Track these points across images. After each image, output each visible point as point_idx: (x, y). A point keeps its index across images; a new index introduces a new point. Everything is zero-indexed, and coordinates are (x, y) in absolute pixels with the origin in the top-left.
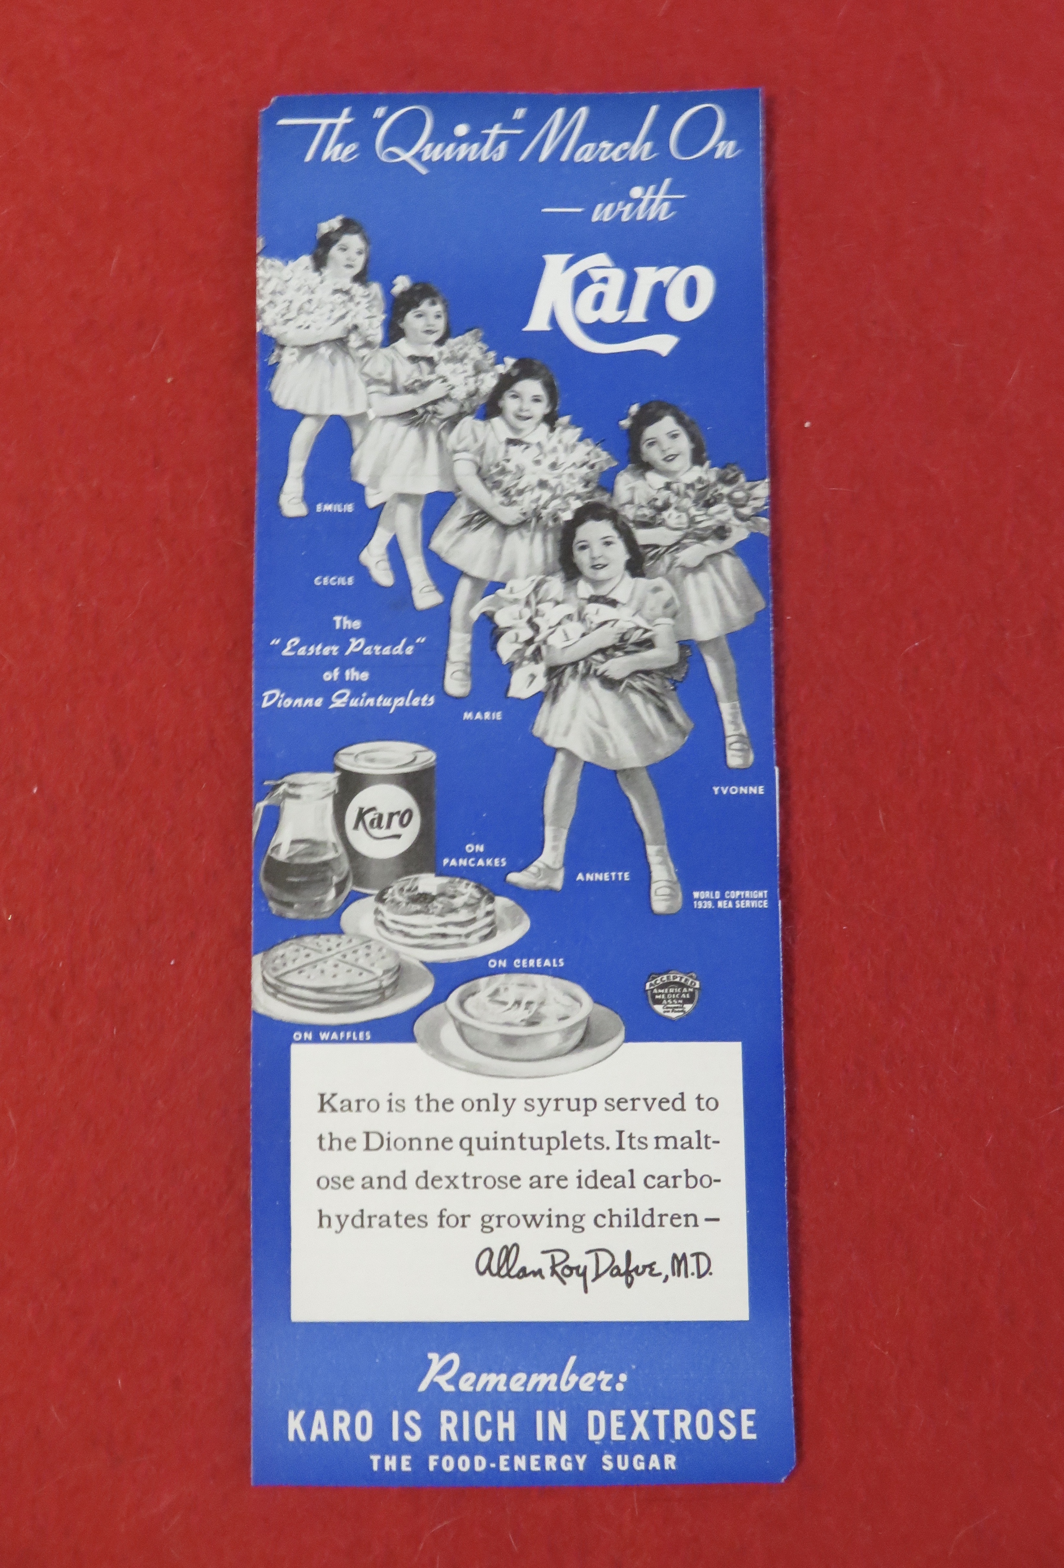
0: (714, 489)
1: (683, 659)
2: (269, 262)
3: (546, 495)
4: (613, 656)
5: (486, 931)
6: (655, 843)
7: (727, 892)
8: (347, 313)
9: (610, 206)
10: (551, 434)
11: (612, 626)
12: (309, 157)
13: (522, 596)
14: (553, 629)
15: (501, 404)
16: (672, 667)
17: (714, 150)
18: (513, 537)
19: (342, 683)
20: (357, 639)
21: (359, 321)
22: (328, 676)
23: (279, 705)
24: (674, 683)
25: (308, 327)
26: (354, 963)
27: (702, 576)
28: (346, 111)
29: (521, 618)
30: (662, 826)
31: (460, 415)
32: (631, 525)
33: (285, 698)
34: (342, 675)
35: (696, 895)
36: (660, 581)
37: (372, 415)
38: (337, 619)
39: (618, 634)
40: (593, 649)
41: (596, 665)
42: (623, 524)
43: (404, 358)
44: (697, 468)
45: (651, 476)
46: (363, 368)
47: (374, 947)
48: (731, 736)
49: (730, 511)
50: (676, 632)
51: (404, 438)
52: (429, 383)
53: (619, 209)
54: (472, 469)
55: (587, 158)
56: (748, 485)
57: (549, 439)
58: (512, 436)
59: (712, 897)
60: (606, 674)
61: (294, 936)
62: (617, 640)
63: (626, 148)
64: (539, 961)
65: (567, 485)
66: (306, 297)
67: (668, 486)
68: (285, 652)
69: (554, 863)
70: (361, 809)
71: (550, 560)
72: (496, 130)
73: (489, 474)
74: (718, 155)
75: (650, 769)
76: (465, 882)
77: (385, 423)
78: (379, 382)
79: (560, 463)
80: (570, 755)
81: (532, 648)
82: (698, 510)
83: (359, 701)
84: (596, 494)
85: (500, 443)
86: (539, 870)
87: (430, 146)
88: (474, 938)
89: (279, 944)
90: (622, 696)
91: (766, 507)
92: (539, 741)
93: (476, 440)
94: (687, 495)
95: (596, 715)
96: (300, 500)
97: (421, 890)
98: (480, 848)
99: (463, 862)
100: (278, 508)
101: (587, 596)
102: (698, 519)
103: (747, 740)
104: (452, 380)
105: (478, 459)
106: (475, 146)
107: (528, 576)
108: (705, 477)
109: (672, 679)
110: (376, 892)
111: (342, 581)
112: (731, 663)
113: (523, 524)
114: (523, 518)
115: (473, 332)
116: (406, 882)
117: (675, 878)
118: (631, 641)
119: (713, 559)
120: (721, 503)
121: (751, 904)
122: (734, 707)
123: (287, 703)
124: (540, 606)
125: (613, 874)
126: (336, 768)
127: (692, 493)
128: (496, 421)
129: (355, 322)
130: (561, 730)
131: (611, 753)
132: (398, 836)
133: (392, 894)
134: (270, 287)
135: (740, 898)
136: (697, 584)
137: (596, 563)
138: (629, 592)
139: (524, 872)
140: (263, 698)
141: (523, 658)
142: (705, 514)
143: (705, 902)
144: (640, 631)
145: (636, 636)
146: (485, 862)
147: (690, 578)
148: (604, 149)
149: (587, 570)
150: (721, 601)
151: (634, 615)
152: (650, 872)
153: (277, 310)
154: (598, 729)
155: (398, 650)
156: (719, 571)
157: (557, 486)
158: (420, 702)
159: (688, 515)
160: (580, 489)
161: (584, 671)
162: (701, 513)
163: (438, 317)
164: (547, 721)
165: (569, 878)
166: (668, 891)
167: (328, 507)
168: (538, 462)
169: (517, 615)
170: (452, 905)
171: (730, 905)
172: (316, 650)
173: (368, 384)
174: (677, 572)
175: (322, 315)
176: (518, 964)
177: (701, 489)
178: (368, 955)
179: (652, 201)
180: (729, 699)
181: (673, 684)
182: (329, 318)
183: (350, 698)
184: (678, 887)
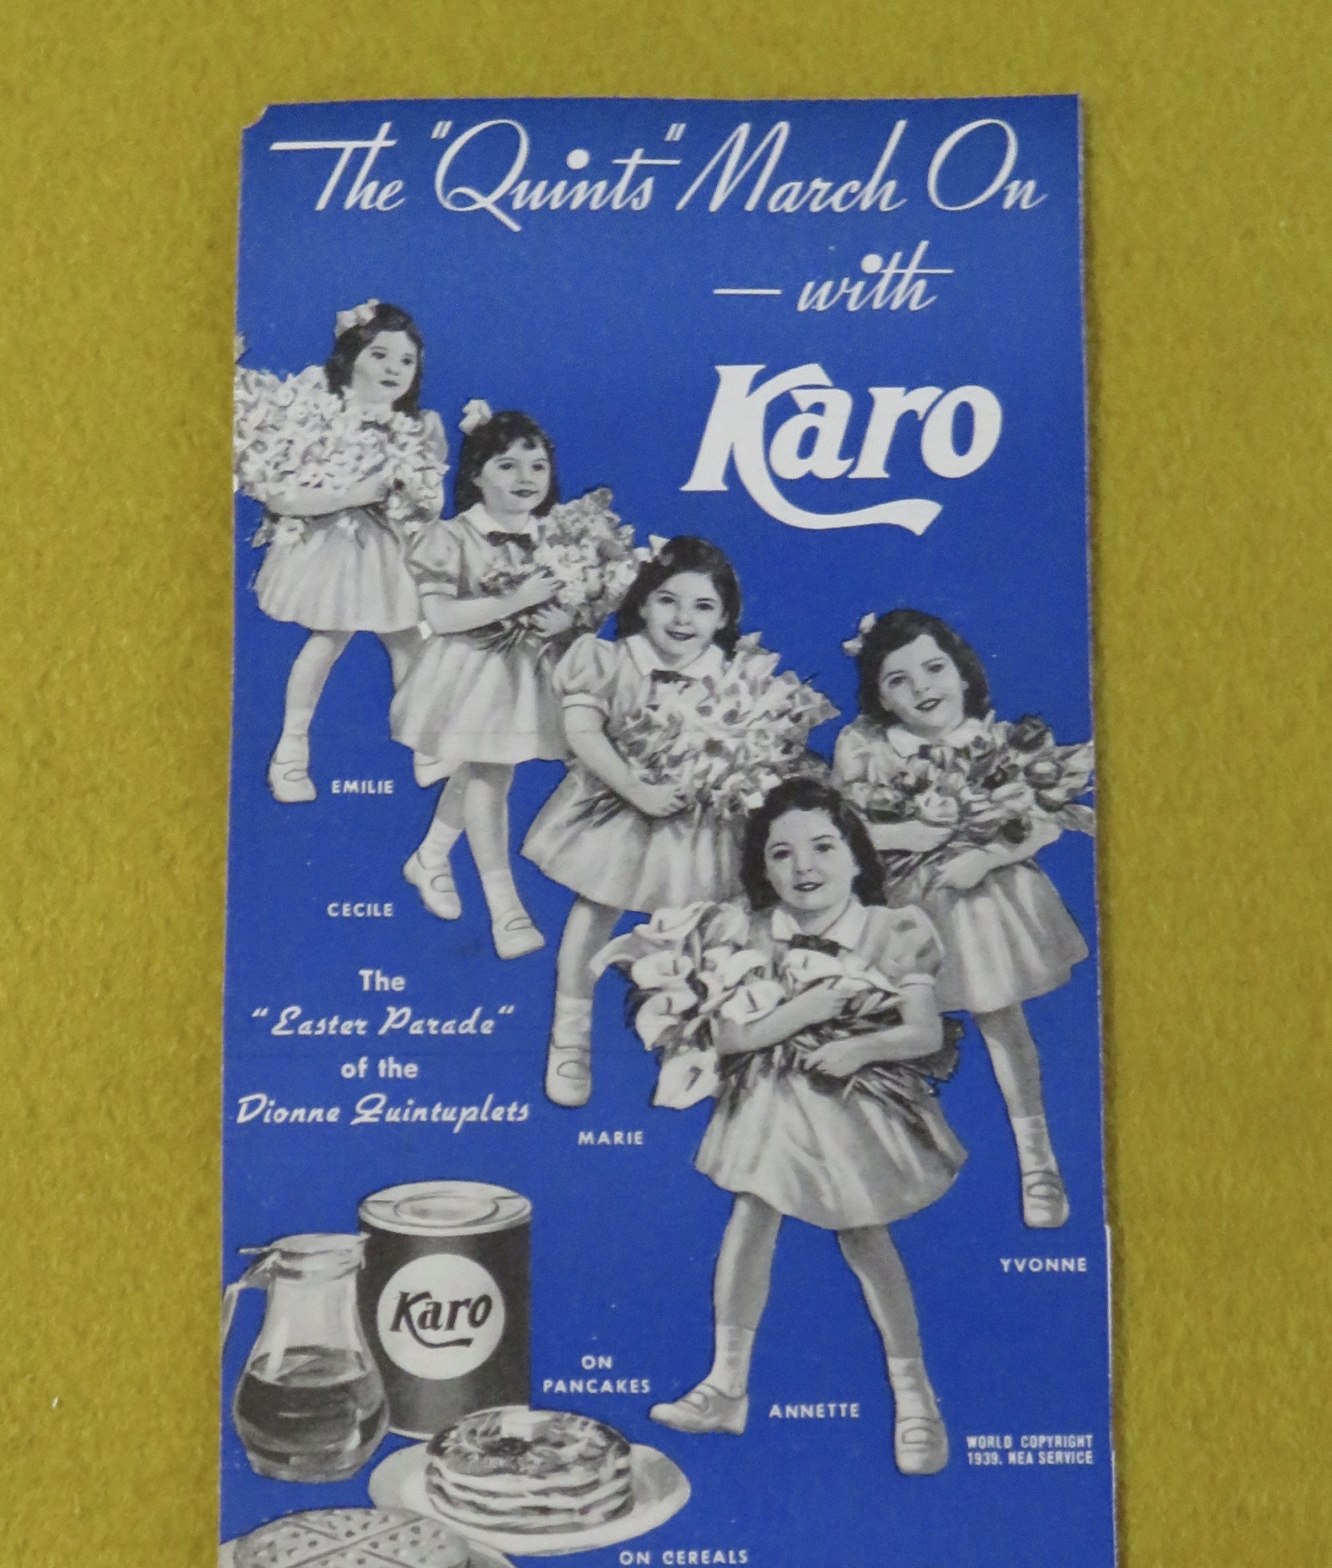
0: (1003, 757)
1: (949, 1042)
2: (253, 375)
3: (719, 765)
4: (831, 1038)
5: (616, 1503)
6: (903, 1354)
7: (1024, 1438)
8: (386, 460)
9: (828, 286)
10: (728, 664)
11: (831, 987)
12: (321, 205)
13: (678, 936)
14: (730, 992)
15: (643, 612)
16: (932, 1056)
17: (1002, 193)
18: (664, 836)
19: (373, 1082)
20: (398, 1008)
21: (406, 474)
22: (348, 1070)
23: (267, 1119)
24: (935, 1082)
25: (319, 485)
26: (392, 1556)
27: (982, 904)
28: (386, 127)
29: (676, 972)
30: (913, 1324)
31: (575, 632)
32: (863, 817)
33: (274, 1109)
34: (373, 1069)
35: (972, 1442)
36: (911, 912)
37: (425, 631)
38: (366, 973)
39: (842, 999)
40: (798, 1026)
41: (804, 1052)
42: (850, 814)
43: (483, 536)
44: (973, 722)
45: (896, 735)
46: (409, 554)
47: (426, 1530)
48: (1031, 1173)
49: (1029, 793)
50: (937, 995)
51: (479, 670)
52: (524, 577)
53: (843, 290)
54: (595, 722)
55: (789, 206)
56: (1059, 751)
57: (725, 672)
58: (662, 667)
59: (999, 1446)
60: (819, 1068)
61: (290, 1511)
62: (840, 1011)
63: (854, 190)
64: (705, 1554)
65: (754, 749)
66: (316, 436)
67: (924, 752)
68: (277, 1031)
69: (732, 1387)
70: (404, 1295)
71: (726, 874)
72: (636, 159)
73: (624, 729)
74: (1008, 203)
75: (894, 1228)
76: (581, 1419)
77: (447, 644)
78: (437, 577)
79: (743, 710)
80: (759, 1204)
81: (694, 1024)
82: (975, 793)
83: (401, 1115)
84: (804, 765)
85: (642, 677)
86: (706, 1398)
87: (525, 184)
88: (595, 1515)
89: (264, 1524)
90: (847, 1106)
91: (1089, 789)
92: (707, 1182)
93: (601, 672)
94: (956, 768)
95: (804, 1137)
96: (305, 774)
97: (505, 1434)
98: (607, 1362)
99: (577, 1386)
100: (267, 785)
101: (789, 937)
102: (975, 807)
103: (1058, 1180)
104: (562, 573)
105: (604, 705)
106: (602, 186)
107: (688, 902)
108: (987, 738)
109: (931, 1077)
110: (429, 1436)
111: (373, 910)
112: (1031, 1051)
113: (679, 815)
114: (680, 804)
115: (597, 493)
116: (479, 1420)
117: (936, 1413)
118: (863, 1012)
119: (1001, 874)
120: (1016, 781)
121: (1064, 1458)
122: (1036, 1124)
123: (280, 1116)
124: (709, 954)
125: (832, 1406)
126: (363, 1226)
127: (965, 764)
128: (636, 642)
129: (400, 476)
130: (744, 1162)
131: (829, 1202)
132: (466, 1342)
133: (457, 1441)
134: (255, 418)
135: (1046, 1448)
136: (974, 916)
137: (804, 880)
138: (860, 928)
139: (680, 1403)
140: (240, 1105)
141: (679, 1041)
142: (989, 799)
143: (986, 1454)
144: (879, 996)
145: (871, 1004)
146: (614, 1385)
147: (961, 906)
148: (817, 191)
149: (789, 894)
150: (1013, 945)
151: (867, 969)
152: (893, 1403)
153: (268, 455)
154: (807, 1161)
155: (468, 1027)
156: (1011, 896)
157: (738, 750)
158: (505, 1115)
159: (959, 800)
160: (776, 756)
161: (783, 1063)
162: (981, 797)
163: (538, 467)
164: (720, 1147)
165: (757, 1414)
166: (923, 1435)
167: (351, 786)
168: (704, 711)
169: (671, 967)
170: (557, 1457)
171: (1030, 1460)
172: (330, 1026)
173: (419, 580)
174: (941, 895)
175: (342, 464)
176: (669, 1559)
177: (979, 758)
178: (414, 1543)
179: (897, 278)
180: (1028, 1112)
181: (933, 1086)
182: (355, 470)
183: (386, 1108)
184: (941, 1428)
